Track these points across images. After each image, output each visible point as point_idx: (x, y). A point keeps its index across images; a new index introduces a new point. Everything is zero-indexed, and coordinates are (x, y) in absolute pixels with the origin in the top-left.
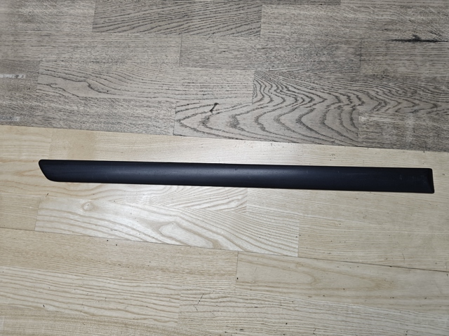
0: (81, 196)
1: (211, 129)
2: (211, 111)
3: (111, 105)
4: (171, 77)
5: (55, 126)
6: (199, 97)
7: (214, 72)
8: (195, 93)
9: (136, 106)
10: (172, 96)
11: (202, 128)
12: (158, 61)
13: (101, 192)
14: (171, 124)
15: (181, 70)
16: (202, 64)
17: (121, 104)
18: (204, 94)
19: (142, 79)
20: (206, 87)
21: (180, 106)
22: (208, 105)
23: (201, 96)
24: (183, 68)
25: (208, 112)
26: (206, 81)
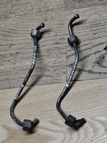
4: (58, 23)
6: (90, 36)
7: (103, 9)
10: (60, 41)
11: (97, 69)
12: (42, 9)
14: (63, 70)
15: (68, 14)
16: (89, 3)
17: (8, 60)
18: (95, 33)
19: (28, 31)
20: (96, 25)
21: (70, 50)
22: (100, 44)
23: (92, 35)
24: (70, 12)
25: (102, 51)
26: (96, 20)
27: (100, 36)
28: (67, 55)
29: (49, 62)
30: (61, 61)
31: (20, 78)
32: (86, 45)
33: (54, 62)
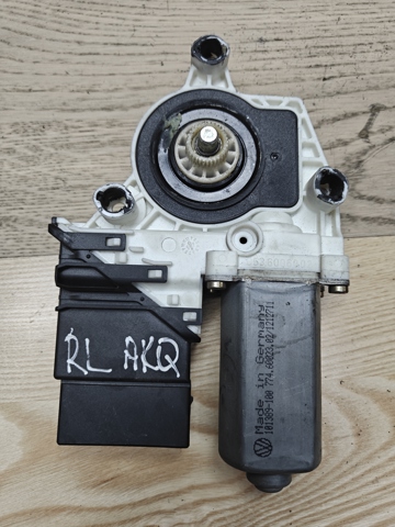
1: (379, 201)
2: (364, 134)
8: (291, 75)
9: (68, 146)
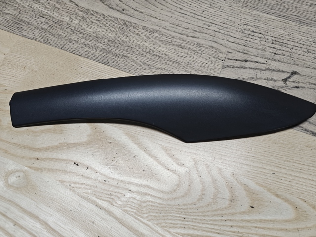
0: (14, 155)
3: (122, 29)
5: (24, 33)
6: (267, 54)
10: (222, 42)
13: (51, 159)
15: (245, 13)
16: (279, 12)
17: (138, 32)
18: (276, 53)
19: (181, 9)
20: (281, 44)
21: (231, 60)
22: (279, 71)
23: (270, 54)
24: (248, 11)
25: (279, 81)
26: (283, 37)
27: (282, 60)
28: (224, 64)
29: (194, 62)
30: (213, 68)
31: (144, 63)
32: (257, 62)
33: (201, 64)
